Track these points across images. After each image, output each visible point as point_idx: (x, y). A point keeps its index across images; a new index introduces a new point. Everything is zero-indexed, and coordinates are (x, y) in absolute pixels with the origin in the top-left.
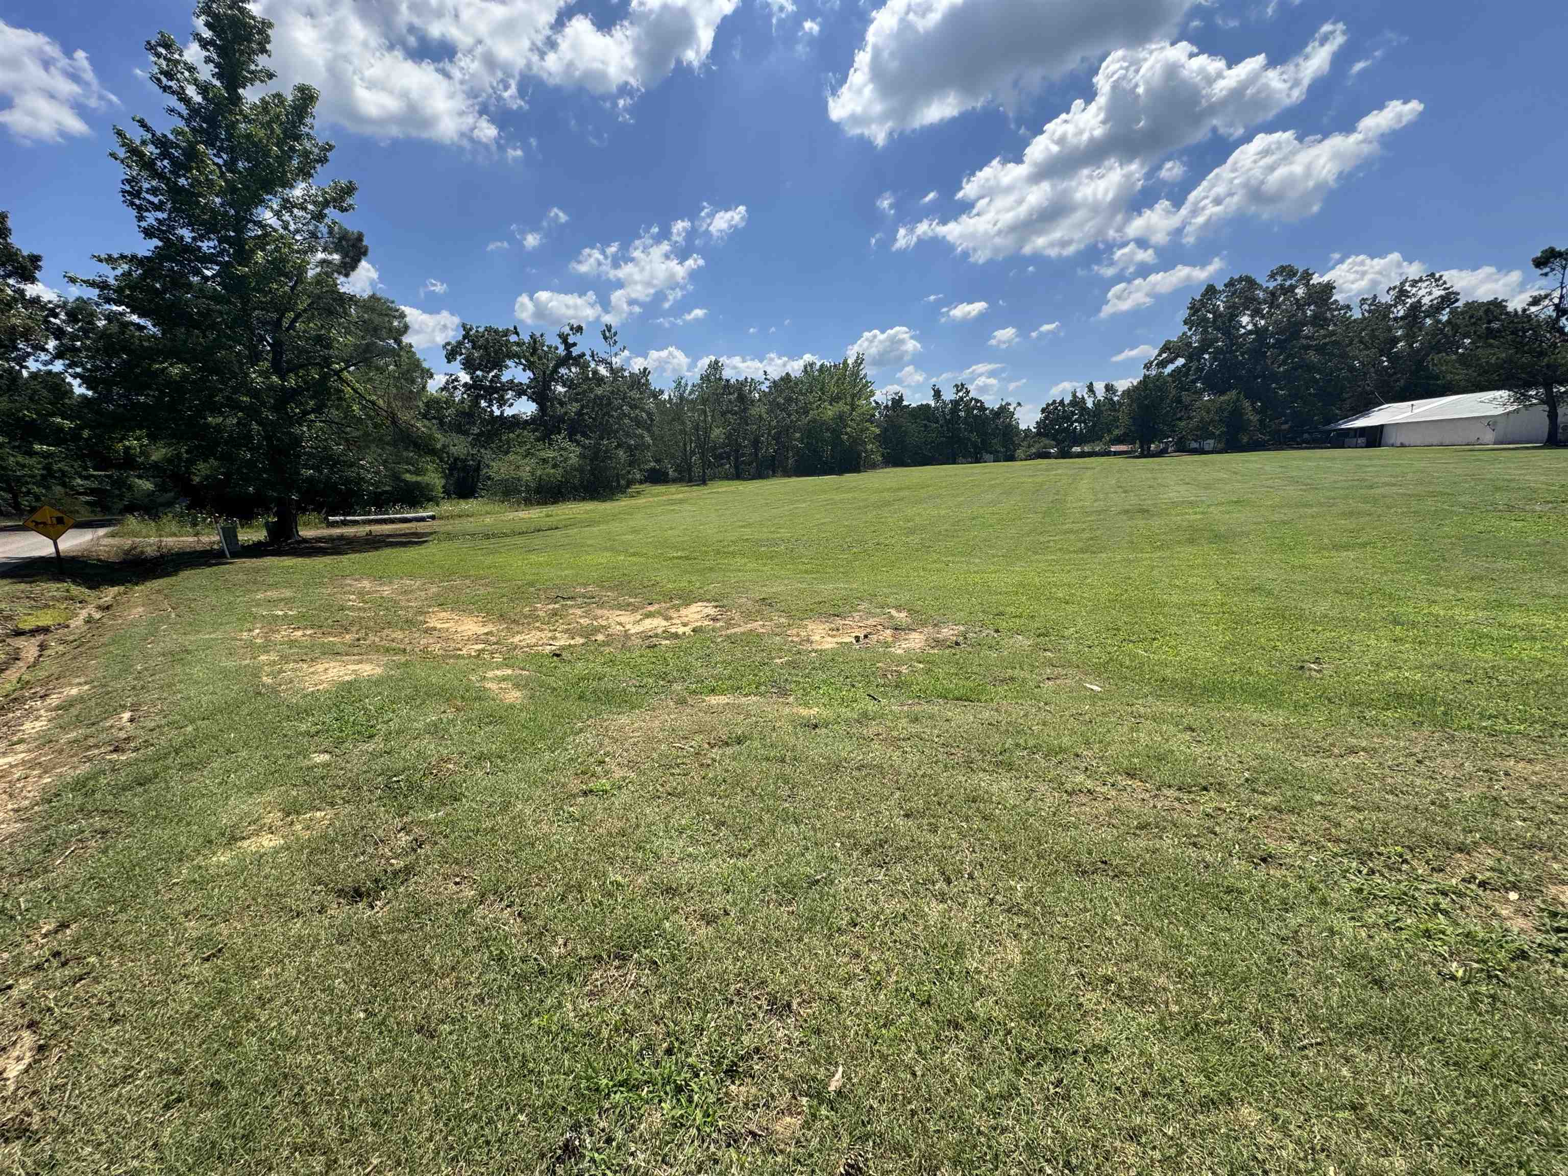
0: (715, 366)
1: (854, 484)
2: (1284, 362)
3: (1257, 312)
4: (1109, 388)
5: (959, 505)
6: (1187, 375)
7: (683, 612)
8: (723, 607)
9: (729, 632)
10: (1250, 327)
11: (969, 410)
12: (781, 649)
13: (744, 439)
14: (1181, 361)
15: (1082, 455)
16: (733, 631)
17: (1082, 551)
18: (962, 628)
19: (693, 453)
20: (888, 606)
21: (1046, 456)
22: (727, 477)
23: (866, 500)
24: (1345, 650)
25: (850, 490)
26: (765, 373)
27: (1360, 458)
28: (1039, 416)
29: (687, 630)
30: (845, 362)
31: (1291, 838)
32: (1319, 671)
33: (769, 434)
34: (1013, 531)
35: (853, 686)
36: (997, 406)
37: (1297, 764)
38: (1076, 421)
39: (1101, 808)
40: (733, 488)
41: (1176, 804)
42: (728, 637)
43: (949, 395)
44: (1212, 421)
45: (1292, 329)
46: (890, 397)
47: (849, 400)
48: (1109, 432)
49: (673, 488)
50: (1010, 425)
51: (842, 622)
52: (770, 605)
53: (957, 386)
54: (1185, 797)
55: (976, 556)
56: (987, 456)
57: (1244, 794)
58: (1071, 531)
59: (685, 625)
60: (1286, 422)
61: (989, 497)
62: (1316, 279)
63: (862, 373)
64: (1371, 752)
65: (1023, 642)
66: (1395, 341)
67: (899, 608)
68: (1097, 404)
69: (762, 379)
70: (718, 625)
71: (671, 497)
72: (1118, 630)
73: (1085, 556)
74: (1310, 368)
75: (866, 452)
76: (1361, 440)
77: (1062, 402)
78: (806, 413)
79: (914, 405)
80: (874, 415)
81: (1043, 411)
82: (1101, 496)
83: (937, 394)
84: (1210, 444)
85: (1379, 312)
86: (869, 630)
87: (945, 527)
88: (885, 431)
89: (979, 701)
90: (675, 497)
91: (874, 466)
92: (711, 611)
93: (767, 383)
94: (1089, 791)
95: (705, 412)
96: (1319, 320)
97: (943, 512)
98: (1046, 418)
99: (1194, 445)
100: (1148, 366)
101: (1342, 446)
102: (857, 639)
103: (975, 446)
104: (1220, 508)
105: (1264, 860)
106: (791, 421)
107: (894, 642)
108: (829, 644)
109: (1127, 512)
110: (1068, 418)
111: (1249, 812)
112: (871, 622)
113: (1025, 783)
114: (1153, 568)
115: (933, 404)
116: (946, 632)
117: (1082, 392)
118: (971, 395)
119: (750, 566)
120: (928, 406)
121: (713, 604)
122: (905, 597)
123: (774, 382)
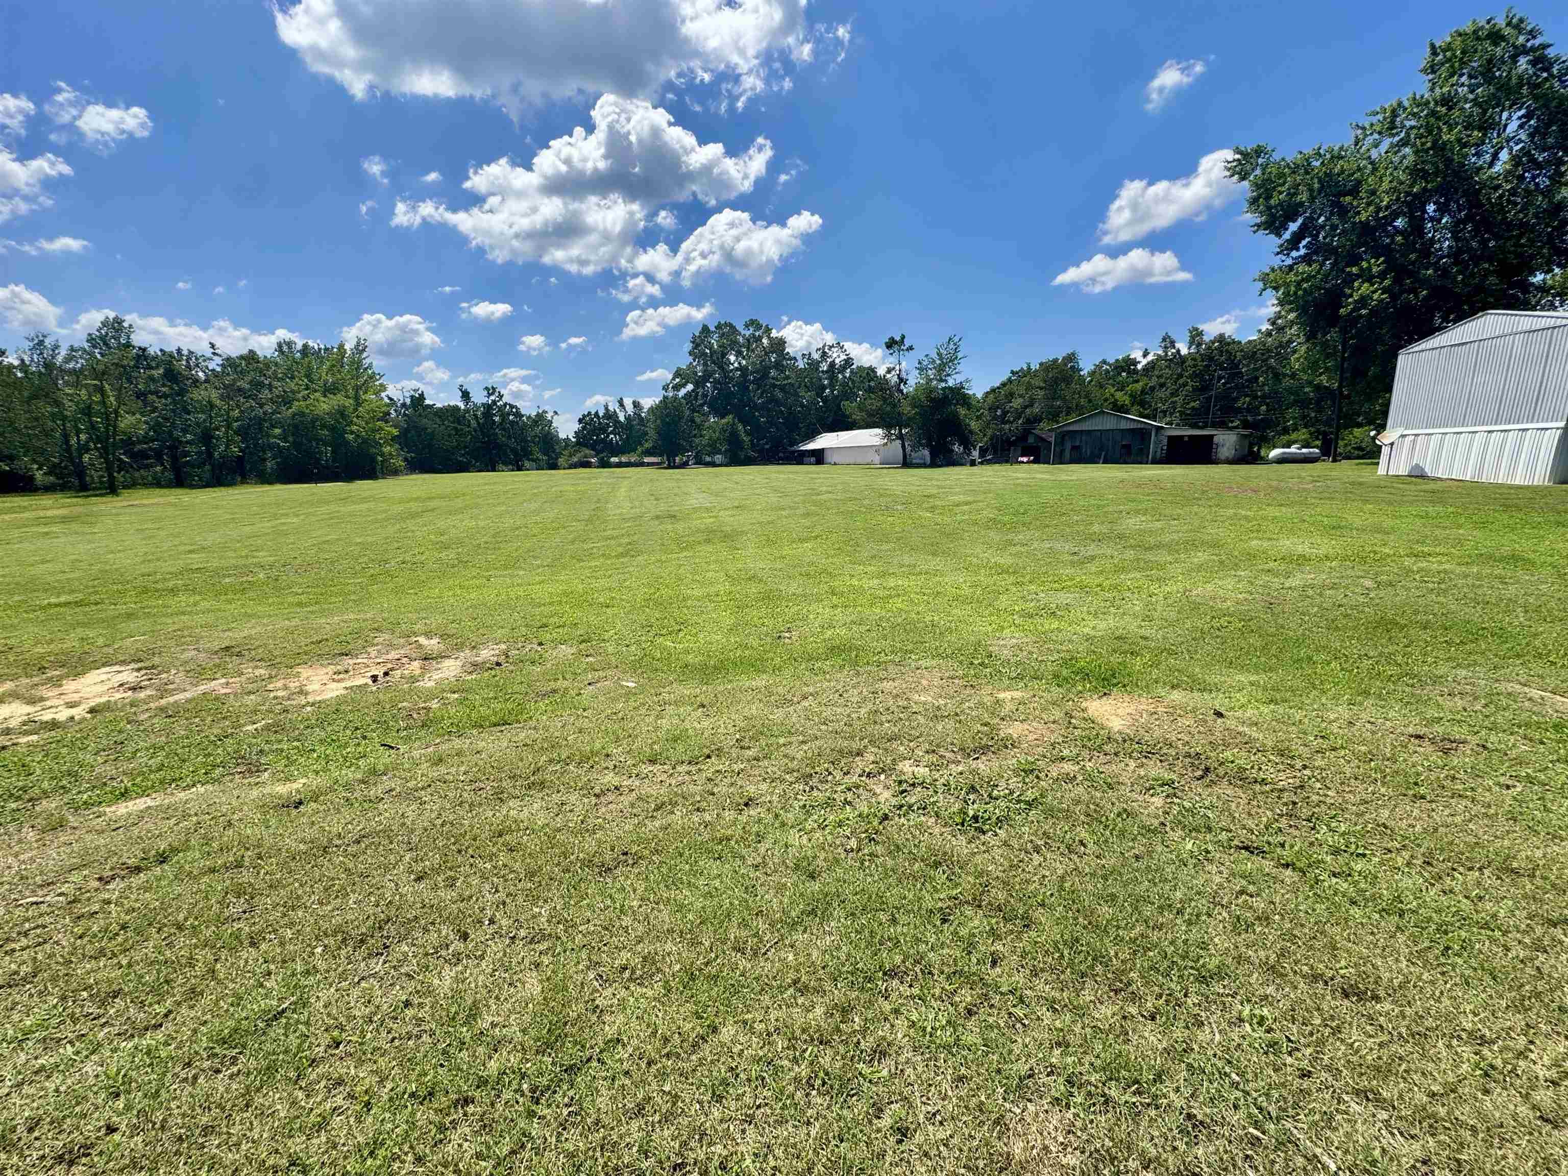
0: (116, 326)
1: (368, 493)
2: (761, 397)
3: (739, 354)
4: (636, 405)
5: (500, 516)
6: (696, 399)
7: (69, 686)
8: (153, 667)
9: (163, 702)
10: (736, 365)
11: (504, 416)
12: (255, 712)
13: (185, 431)
14: (690, 387)
15: (619, 465)
16: (171, 699)
17: (622, 555)
18: (503, 647)
19: (84, 449)
20: (415, 634)
21: (586, 465)
22: (158, 484)
23: (385, 511)
24: (805, 619)
25: (364, 500)
26: (213, 346)
27: (811, 473)
28: (577, 426)
29: (78, 712)
30: (341, 346)
31: (764, 780)
32: (790, 638)
33: (229, 427)
34: (558, 540)
35: (365, 738)
36: (534, 414)
37: (771, 717)
38: (611, 433)
39: (626, 800)
40: (172, 499)
41: (687, 778)
42: (162, 709)
43: (479, 398)
44: (718, 439)
45: (763, 372)
46: (407, 395)
47: (351, 392)
48: (641, 445)
49: (47, 500)
50: (549, 433)
51: (351, 662)
52: (239, 654)
53: (487, 388)
54: (693, 769)
55: (521, 568)
56: (527, 464)
57: (734, 752)
58: (613, 538)
59: (71, 705)
60: (767, 443)
61: (534, 506)
62: (774, 334)
63: (366, 362)
64: (814, 695)
65: (566, 651)
66: (824, 388)
67: (428, 635)
68: (628, 418)
69: (209, 355)
70: (142, 695)
71: (42, 513)
72: (651, 626)
73: (625, 560)
74: (777, 402)
75: (382, 455)
76: (813, 459)
77: (597, 414)
78: (288, 402)
79: (439, 405)
80: (389, 414)
81: (580, 421)
82: (637, 503)
83: (466, 395)
84: (718, 458)
85: (814, 365)
86: (390, 666)
87: (485, 539)
88: (404, 433)
89: (518, 722)
90: (49, 513)
91: (395, 472)
92: (129, 676)
93: (218, 360)
94: (616, 788)
95: (101, 390)
96: (778, 365)
97: (481, 524)
98: (584, 428)
99: (708, 459)
100: (665, 388)
101: (802, 464)
102: (375, 678)
103: (514, 451)
104: (727, 513)
105: (746, 805)
106: (265, 413)
107: (422, 675)
108: (335, 690)
109: (658, 517)
110: (603, 429)
111: (736, 767)
112: (393, 655)
113: (556, 798)
114: (680, 566)
115: (462, 405)
116: (486, 654)
117: (613, 406)
118: (504, 400)
119: (205, 605)
120: (456, 408)
121: (133, 666)
122: (436, 620)
123: (228, 359)
